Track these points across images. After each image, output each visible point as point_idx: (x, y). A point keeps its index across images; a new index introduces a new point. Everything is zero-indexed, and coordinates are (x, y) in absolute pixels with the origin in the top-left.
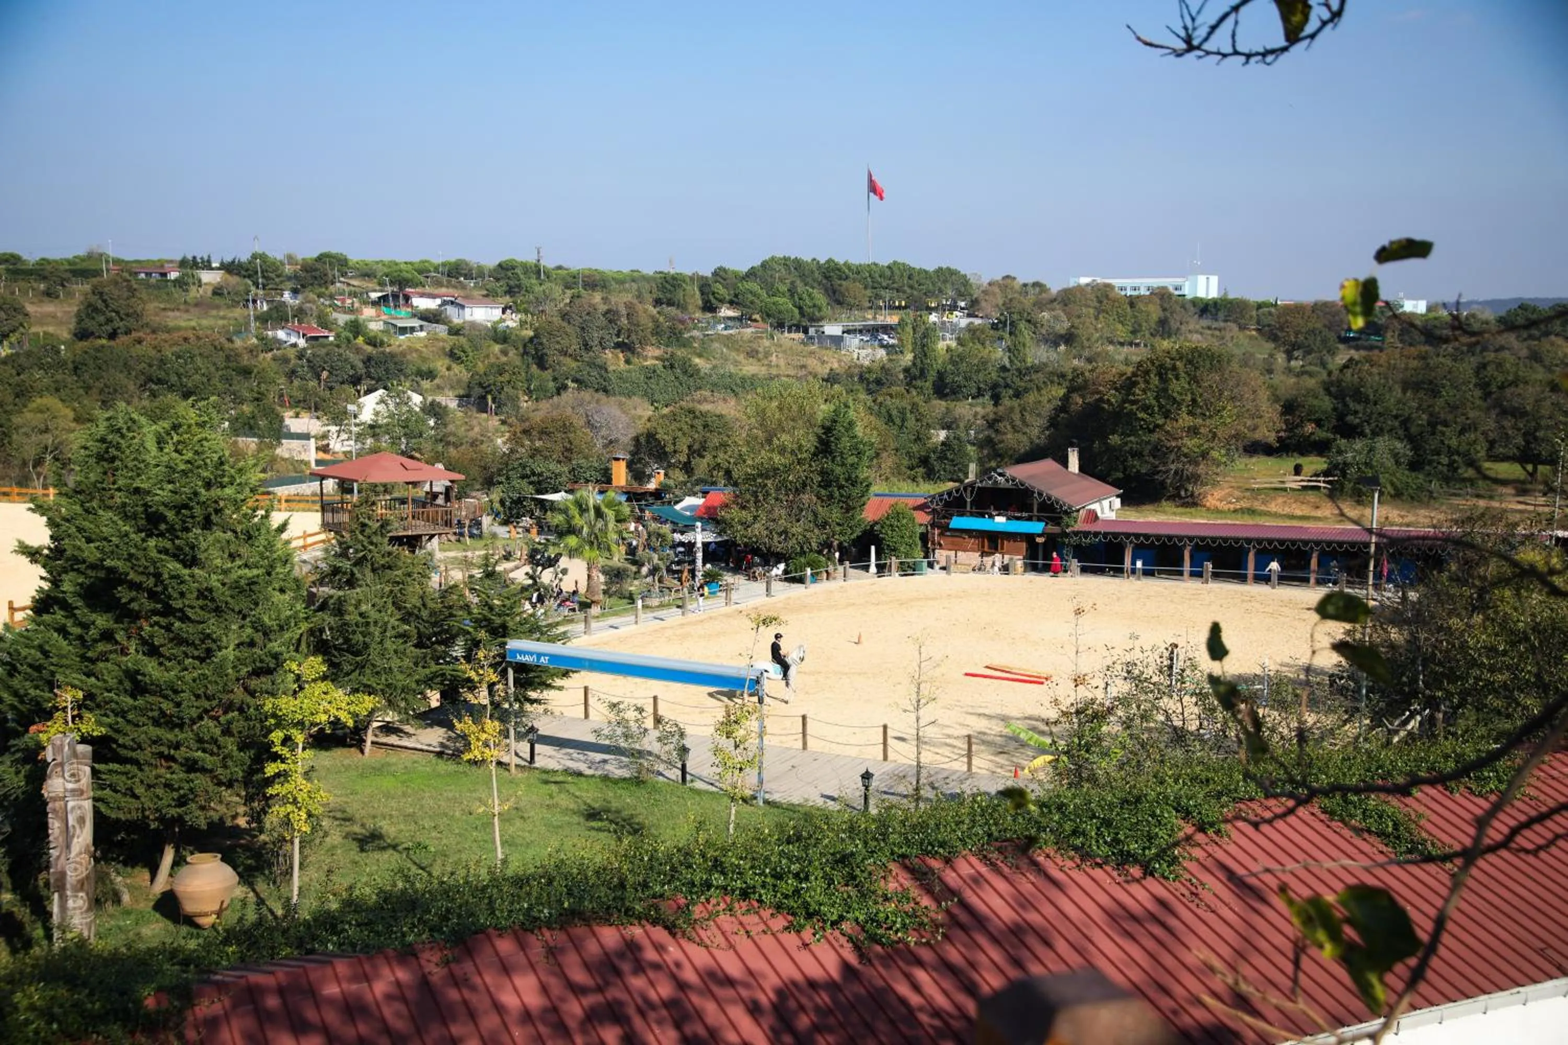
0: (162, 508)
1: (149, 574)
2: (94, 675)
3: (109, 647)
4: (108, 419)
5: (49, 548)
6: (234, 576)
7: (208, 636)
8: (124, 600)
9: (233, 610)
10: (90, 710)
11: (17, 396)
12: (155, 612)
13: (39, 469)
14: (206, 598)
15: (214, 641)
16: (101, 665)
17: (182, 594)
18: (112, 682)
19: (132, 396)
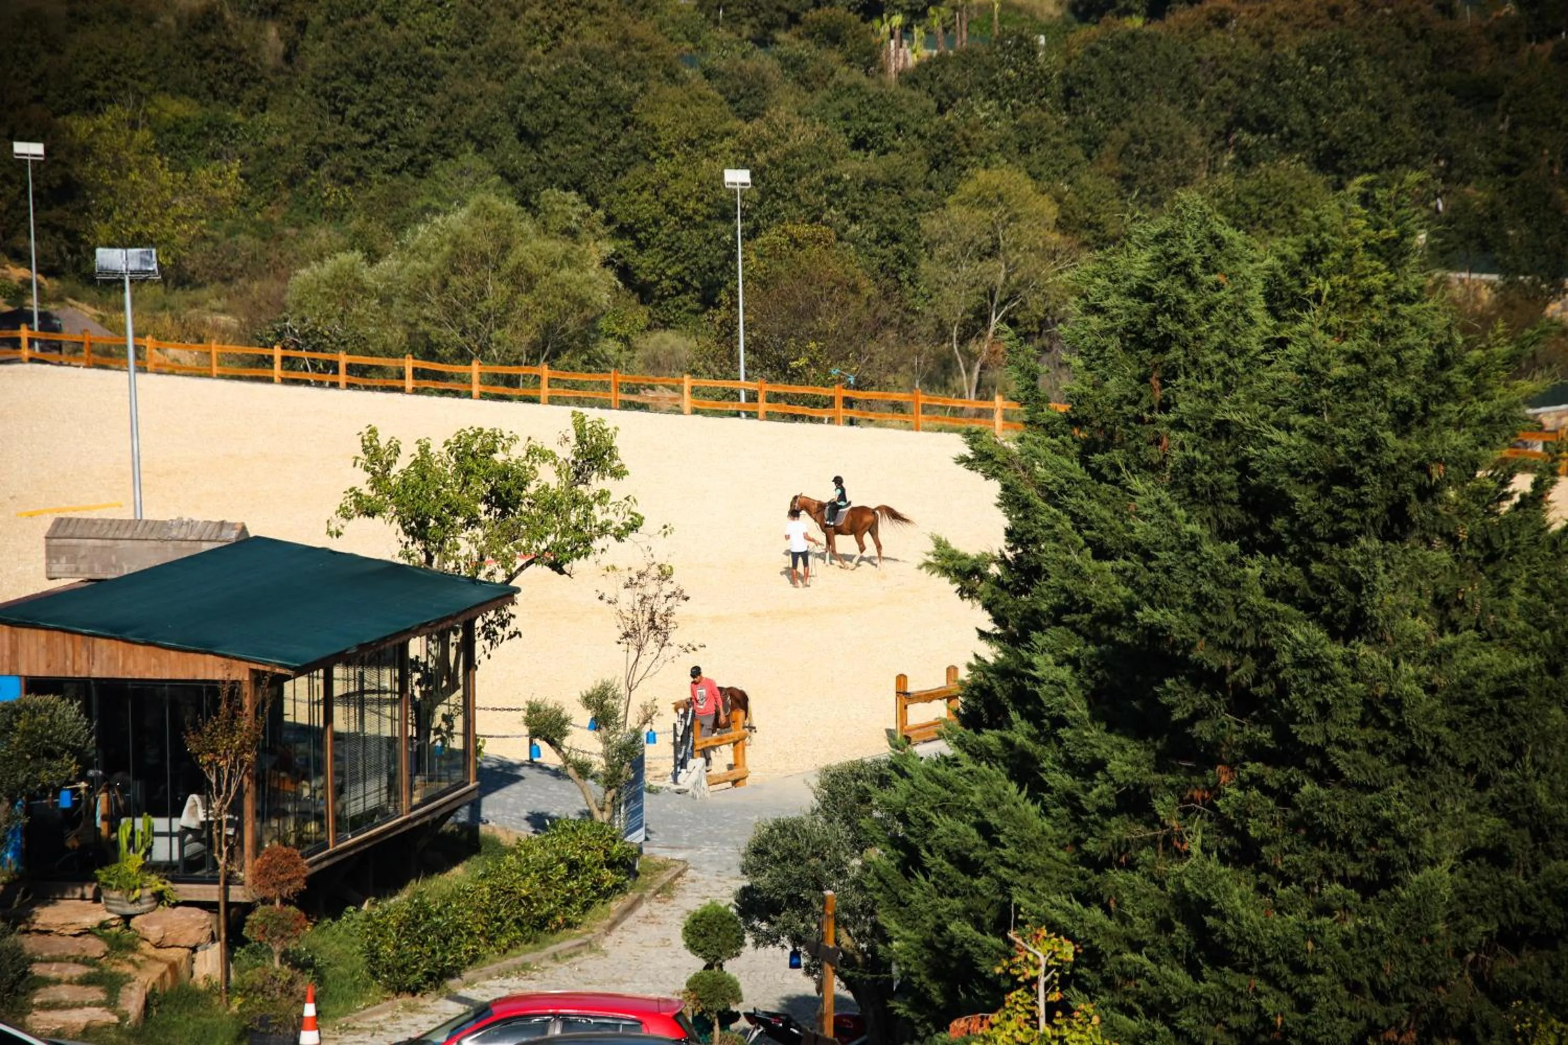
0: (1282, 478)
1: (1243, 650)
2: (1098, 899)
3: (1140, 831)
4: (1160, 238)
5: (1004, 562)
6: (1458, 668)
7: (1387, 827)
8: (1177, 715)
9: (1453, 762)
10: (1090, 992)
11: (935, 165)
12: (1255, 752)
13: (972, 346)
14: (1383, 722)
15: (1402, 842)
16: (1117, 877)
17: (1324, 709)
18: (1142, 927)
19: (1194, 164)
